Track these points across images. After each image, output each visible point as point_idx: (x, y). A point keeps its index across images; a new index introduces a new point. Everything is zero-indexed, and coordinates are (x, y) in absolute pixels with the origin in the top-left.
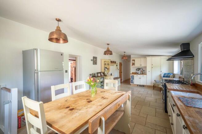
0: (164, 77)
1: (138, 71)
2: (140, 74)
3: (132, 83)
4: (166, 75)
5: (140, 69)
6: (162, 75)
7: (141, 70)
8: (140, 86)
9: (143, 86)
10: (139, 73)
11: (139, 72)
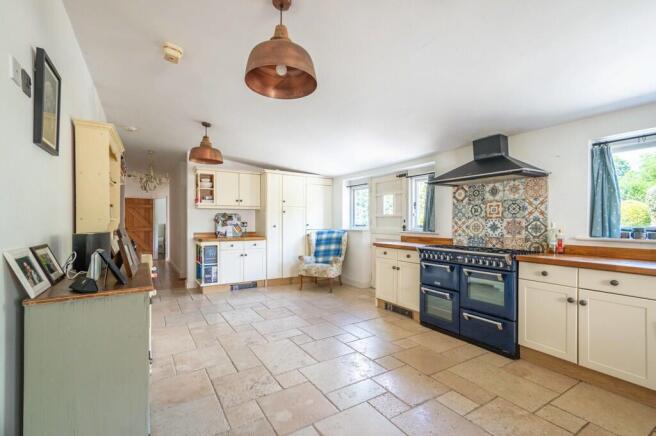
0: (319, 243)
1: (224, 224)
2: (235, 238)
3: (208, 280)
4: (324, 236)
5: (230, 217)
6: (314, 238)
7: (235, 221)
8: (243, 287)
9: (254, 285)
10: (230, 235)
11: (229, 230)
